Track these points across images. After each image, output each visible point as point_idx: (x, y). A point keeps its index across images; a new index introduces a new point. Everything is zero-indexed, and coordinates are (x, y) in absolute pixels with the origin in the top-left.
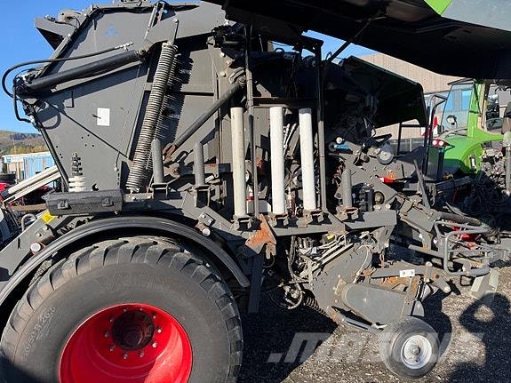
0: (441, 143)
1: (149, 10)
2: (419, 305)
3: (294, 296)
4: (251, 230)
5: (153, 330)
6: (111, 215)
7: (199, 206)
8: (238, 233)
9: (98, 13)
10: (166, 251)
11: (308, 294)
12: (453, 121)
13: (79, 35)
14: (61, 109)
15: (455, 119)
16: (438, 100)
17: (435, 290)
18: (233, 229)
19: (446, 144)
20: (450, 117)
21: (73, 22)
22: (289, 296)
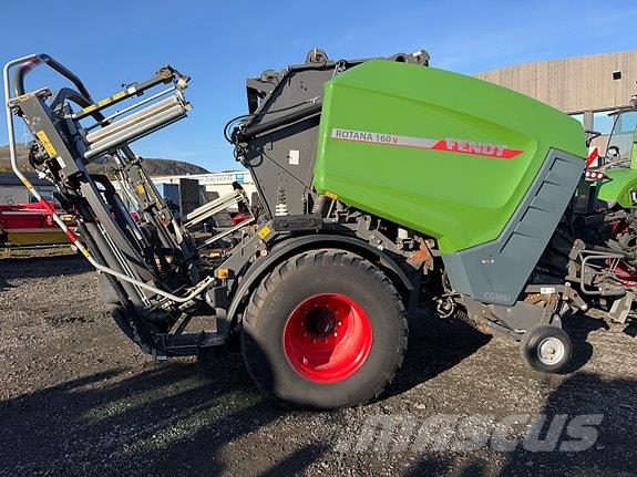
0: (600, 176)
1: (333, 67)
2: (557, 318)
3: (447, 308)
4: (411, 250)
5: (335, 323)
6: (313, 232)
7: (371, 229)
8: (401, 253)
9: (293, 72)
10: (354, 259)
11: (460, 307)
12: (615, 152)
13: (278, 90)
14: (262, 151)
15: (617, 150)
16: (591, 136)
17: (575, 310)
18: (397, 249)
19: (605, 177)
20: (612, 148)
21: (275, 81)
22: (442, 308)
